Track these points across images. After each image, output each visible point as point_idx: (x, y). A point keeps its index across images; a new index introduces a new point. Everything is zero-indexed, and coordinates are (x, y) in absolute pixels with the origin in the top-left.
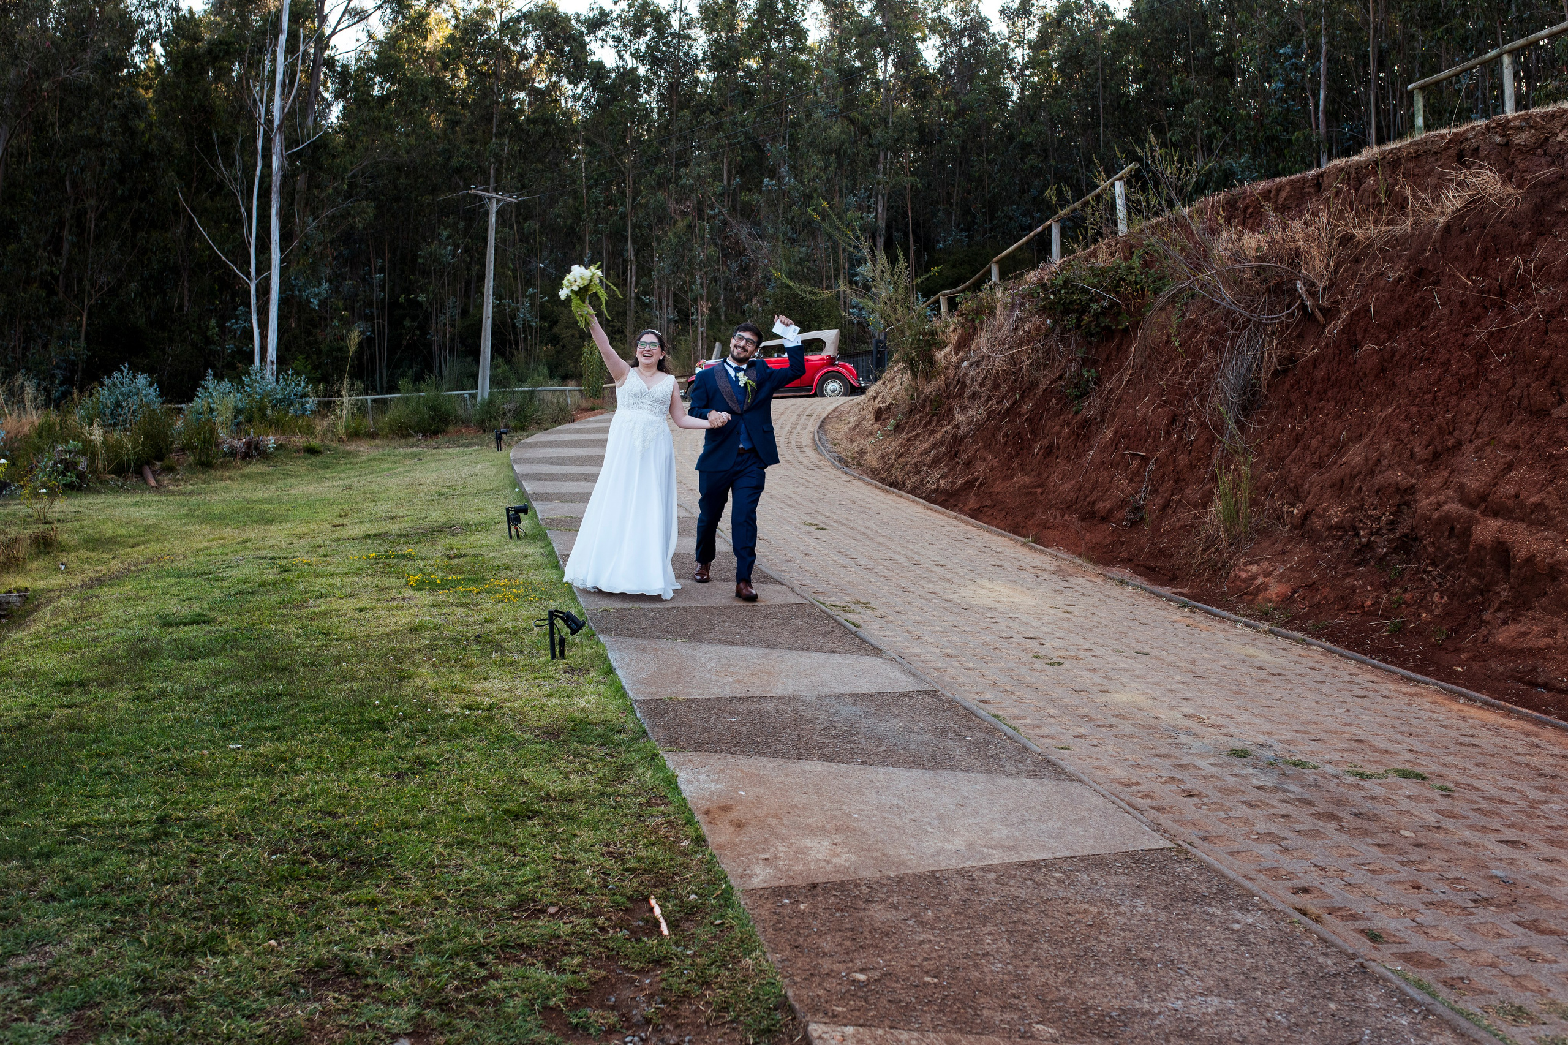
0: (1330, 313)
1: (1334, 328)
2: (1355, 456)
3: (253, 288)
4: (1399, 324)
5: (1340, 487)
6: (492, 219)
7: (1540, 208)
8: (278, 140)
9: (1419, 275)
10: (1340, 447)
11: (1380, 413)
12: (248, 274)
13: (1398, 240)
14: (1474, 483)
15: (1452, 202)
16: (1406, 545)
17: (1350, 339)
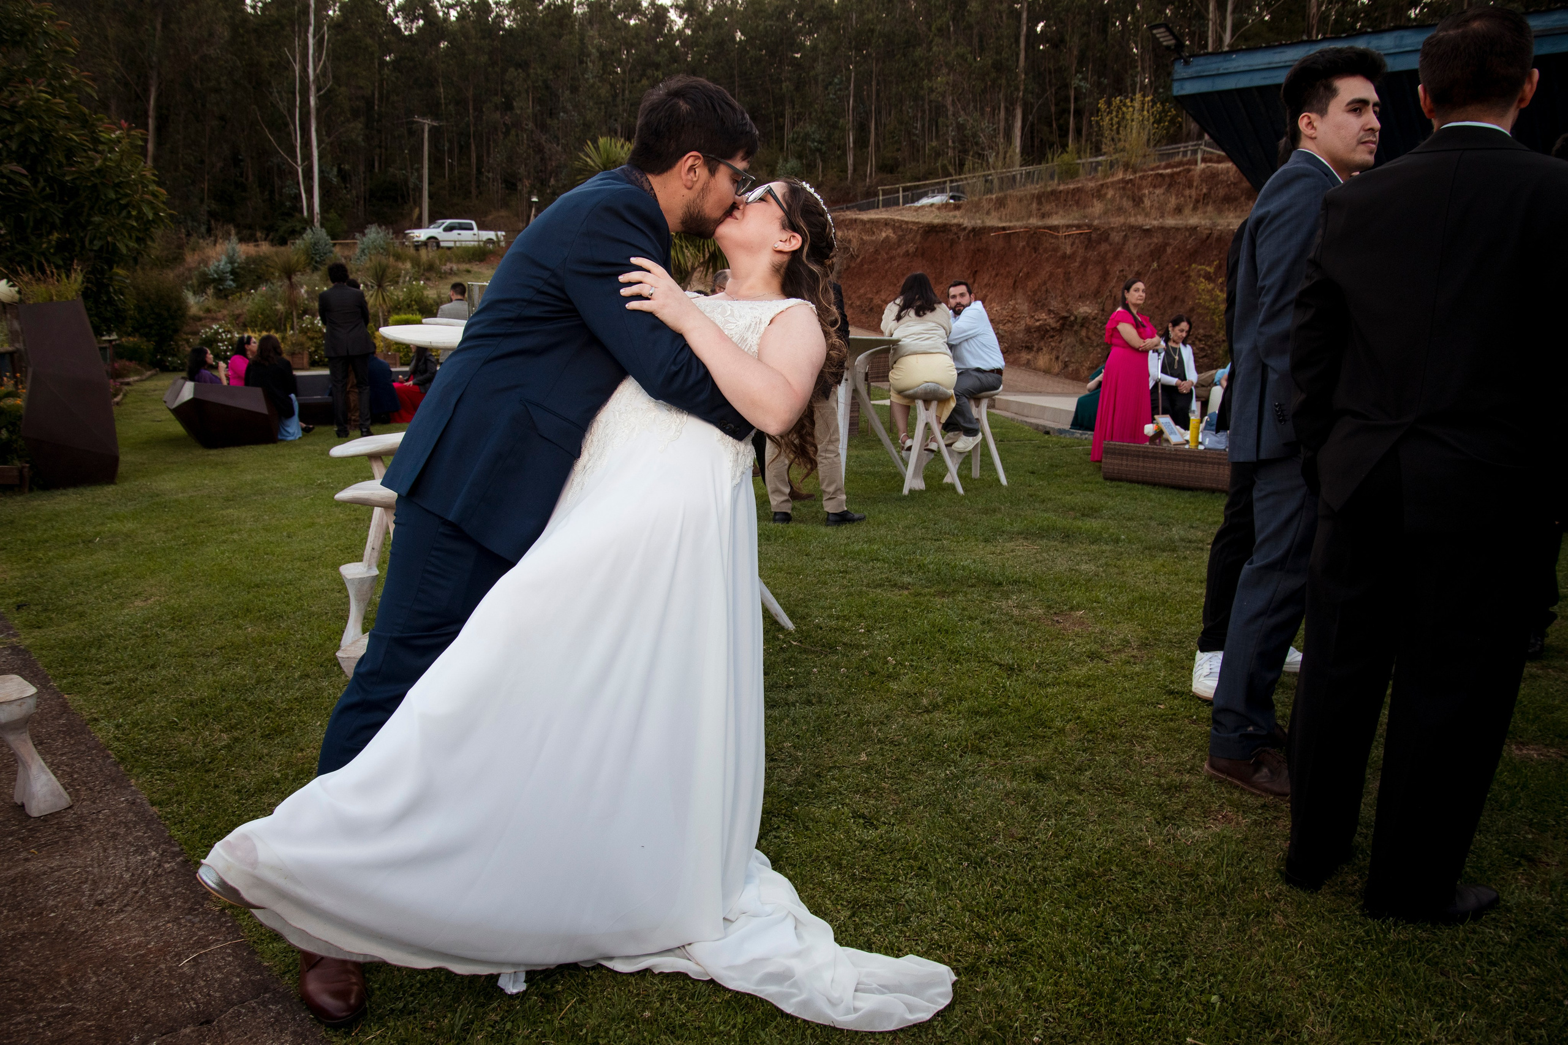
0: (858, 256)
1: (859, 260)
2: (862, 291)
3: (300, 170)
4: (872, 262)
5: (859, 298)
6: (426, 135)
7: (899, 241)
8: (313, 89)
9: (877, 252)
10: (859, 289)
11: (868, 282)
12: (296, 163)
13: (872, 241)
14: (883, 298)
15: (884, 235)
16: (871, 310)
17: (862, 264)
